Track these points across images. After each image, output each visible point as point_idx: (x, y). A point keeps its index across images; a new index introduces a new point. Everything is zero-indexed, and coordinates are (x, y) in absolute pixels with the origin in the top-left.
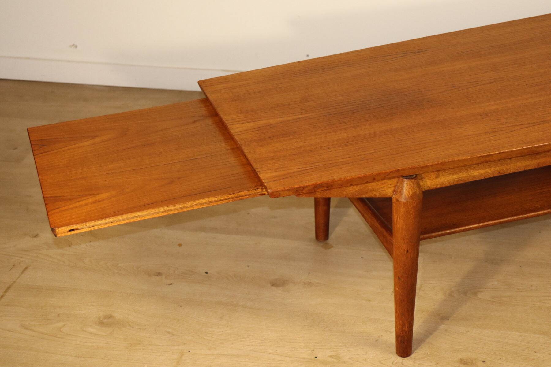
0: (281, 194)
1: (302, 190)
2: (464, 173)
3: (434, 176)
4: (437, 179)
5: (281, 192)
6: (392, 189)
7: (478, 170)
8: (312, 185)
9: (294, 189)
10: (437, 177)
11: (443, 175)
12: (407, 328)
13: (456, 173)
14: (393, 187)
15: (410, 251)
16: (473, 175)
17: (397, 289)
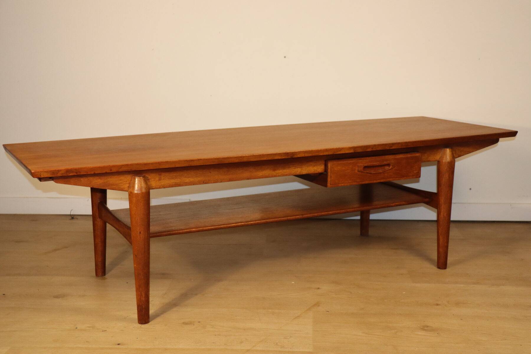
0: (41, 174)
1: (57, 173)
2: (179, 179)
3: (157, 179)
4: (160, 181)
5: (41, 173)
6: (128, 185)
7: (189, 178)
8: (65, 170)
9: (51, 171)
10: (160, 180)
11: (164, 179)
12: (144, 298)
13: (173, 178)
14: (128, 183)
15: (142, 232)
16: (186, 181)
17: (135, 266)
